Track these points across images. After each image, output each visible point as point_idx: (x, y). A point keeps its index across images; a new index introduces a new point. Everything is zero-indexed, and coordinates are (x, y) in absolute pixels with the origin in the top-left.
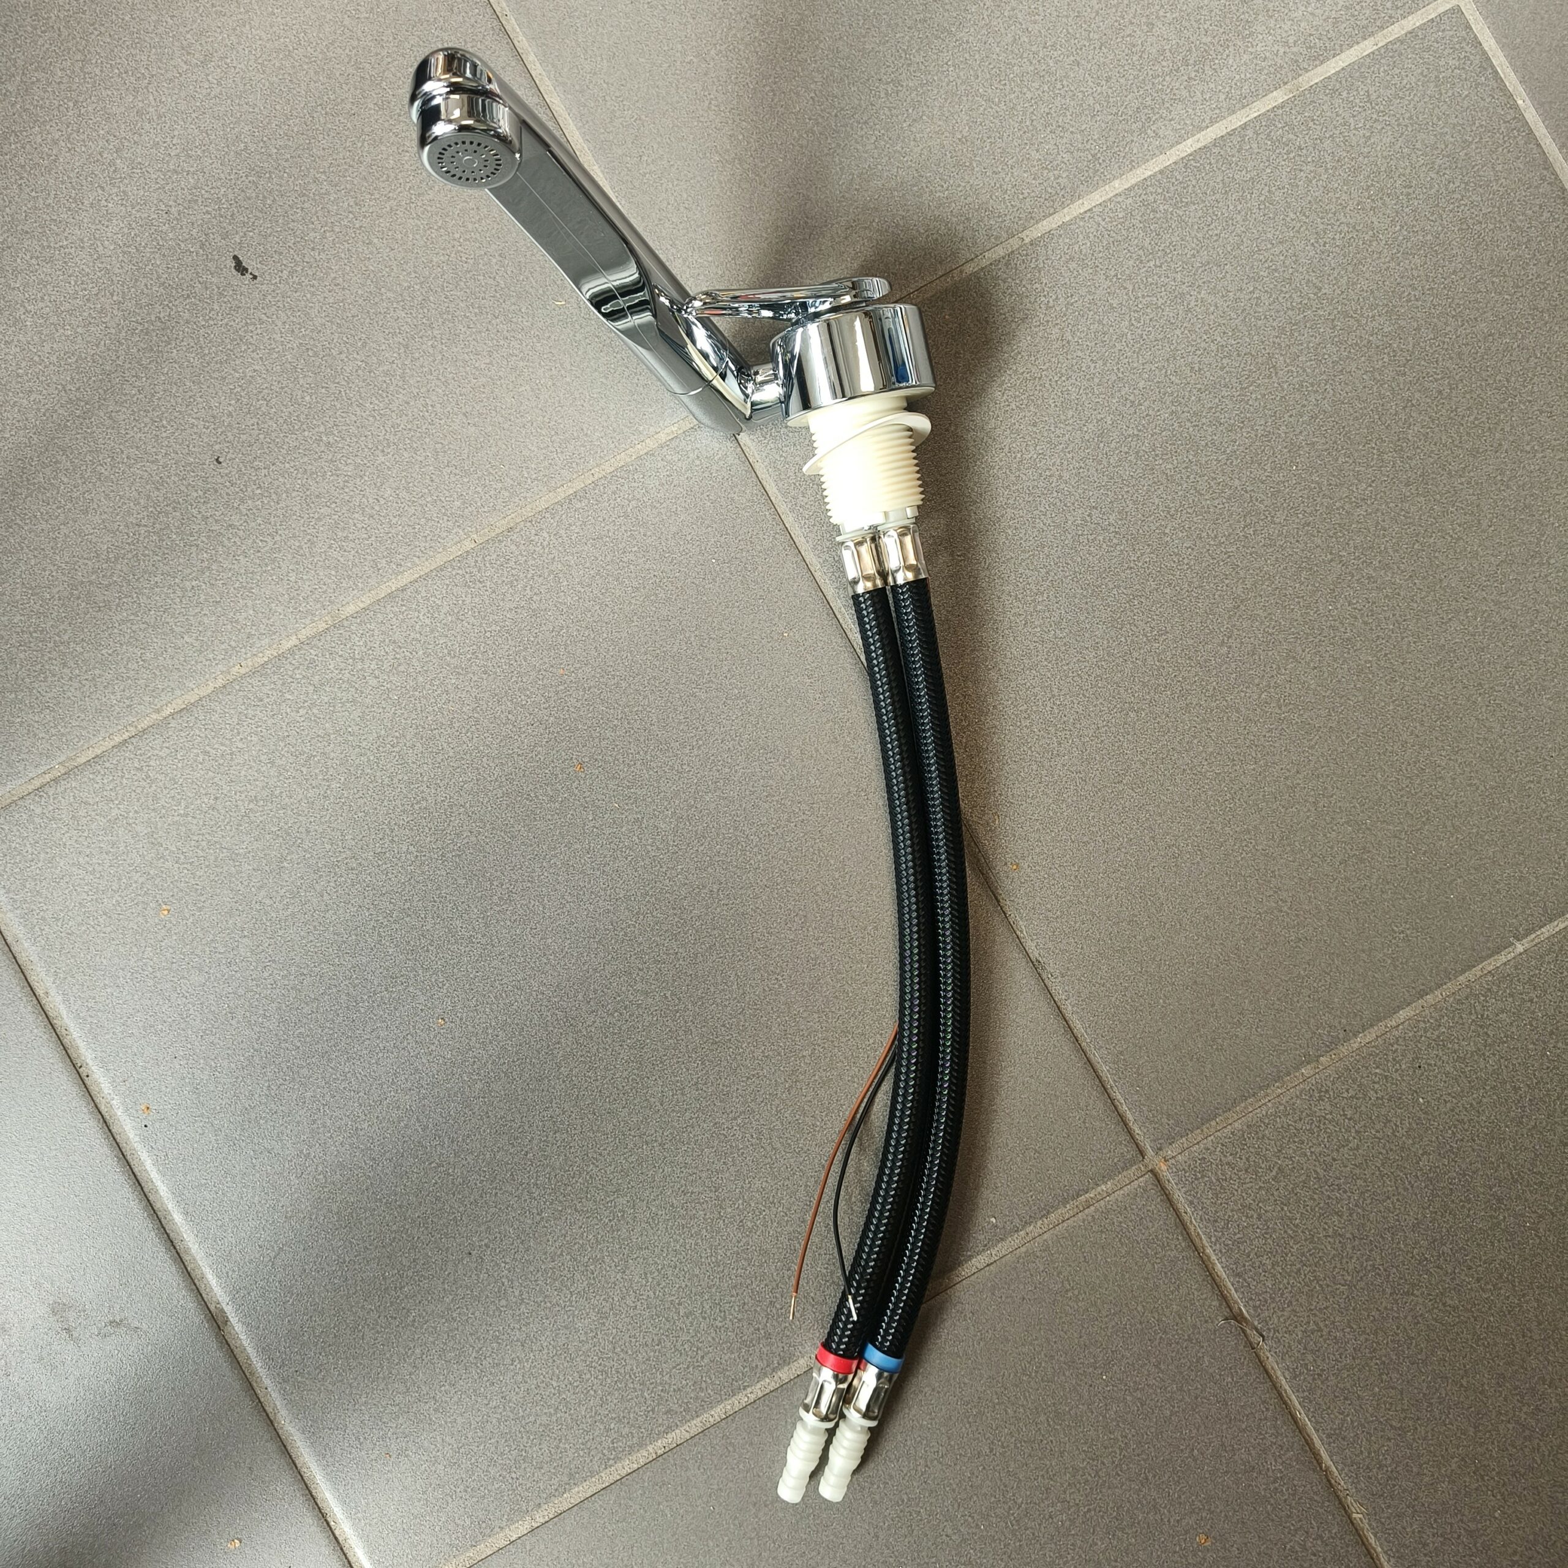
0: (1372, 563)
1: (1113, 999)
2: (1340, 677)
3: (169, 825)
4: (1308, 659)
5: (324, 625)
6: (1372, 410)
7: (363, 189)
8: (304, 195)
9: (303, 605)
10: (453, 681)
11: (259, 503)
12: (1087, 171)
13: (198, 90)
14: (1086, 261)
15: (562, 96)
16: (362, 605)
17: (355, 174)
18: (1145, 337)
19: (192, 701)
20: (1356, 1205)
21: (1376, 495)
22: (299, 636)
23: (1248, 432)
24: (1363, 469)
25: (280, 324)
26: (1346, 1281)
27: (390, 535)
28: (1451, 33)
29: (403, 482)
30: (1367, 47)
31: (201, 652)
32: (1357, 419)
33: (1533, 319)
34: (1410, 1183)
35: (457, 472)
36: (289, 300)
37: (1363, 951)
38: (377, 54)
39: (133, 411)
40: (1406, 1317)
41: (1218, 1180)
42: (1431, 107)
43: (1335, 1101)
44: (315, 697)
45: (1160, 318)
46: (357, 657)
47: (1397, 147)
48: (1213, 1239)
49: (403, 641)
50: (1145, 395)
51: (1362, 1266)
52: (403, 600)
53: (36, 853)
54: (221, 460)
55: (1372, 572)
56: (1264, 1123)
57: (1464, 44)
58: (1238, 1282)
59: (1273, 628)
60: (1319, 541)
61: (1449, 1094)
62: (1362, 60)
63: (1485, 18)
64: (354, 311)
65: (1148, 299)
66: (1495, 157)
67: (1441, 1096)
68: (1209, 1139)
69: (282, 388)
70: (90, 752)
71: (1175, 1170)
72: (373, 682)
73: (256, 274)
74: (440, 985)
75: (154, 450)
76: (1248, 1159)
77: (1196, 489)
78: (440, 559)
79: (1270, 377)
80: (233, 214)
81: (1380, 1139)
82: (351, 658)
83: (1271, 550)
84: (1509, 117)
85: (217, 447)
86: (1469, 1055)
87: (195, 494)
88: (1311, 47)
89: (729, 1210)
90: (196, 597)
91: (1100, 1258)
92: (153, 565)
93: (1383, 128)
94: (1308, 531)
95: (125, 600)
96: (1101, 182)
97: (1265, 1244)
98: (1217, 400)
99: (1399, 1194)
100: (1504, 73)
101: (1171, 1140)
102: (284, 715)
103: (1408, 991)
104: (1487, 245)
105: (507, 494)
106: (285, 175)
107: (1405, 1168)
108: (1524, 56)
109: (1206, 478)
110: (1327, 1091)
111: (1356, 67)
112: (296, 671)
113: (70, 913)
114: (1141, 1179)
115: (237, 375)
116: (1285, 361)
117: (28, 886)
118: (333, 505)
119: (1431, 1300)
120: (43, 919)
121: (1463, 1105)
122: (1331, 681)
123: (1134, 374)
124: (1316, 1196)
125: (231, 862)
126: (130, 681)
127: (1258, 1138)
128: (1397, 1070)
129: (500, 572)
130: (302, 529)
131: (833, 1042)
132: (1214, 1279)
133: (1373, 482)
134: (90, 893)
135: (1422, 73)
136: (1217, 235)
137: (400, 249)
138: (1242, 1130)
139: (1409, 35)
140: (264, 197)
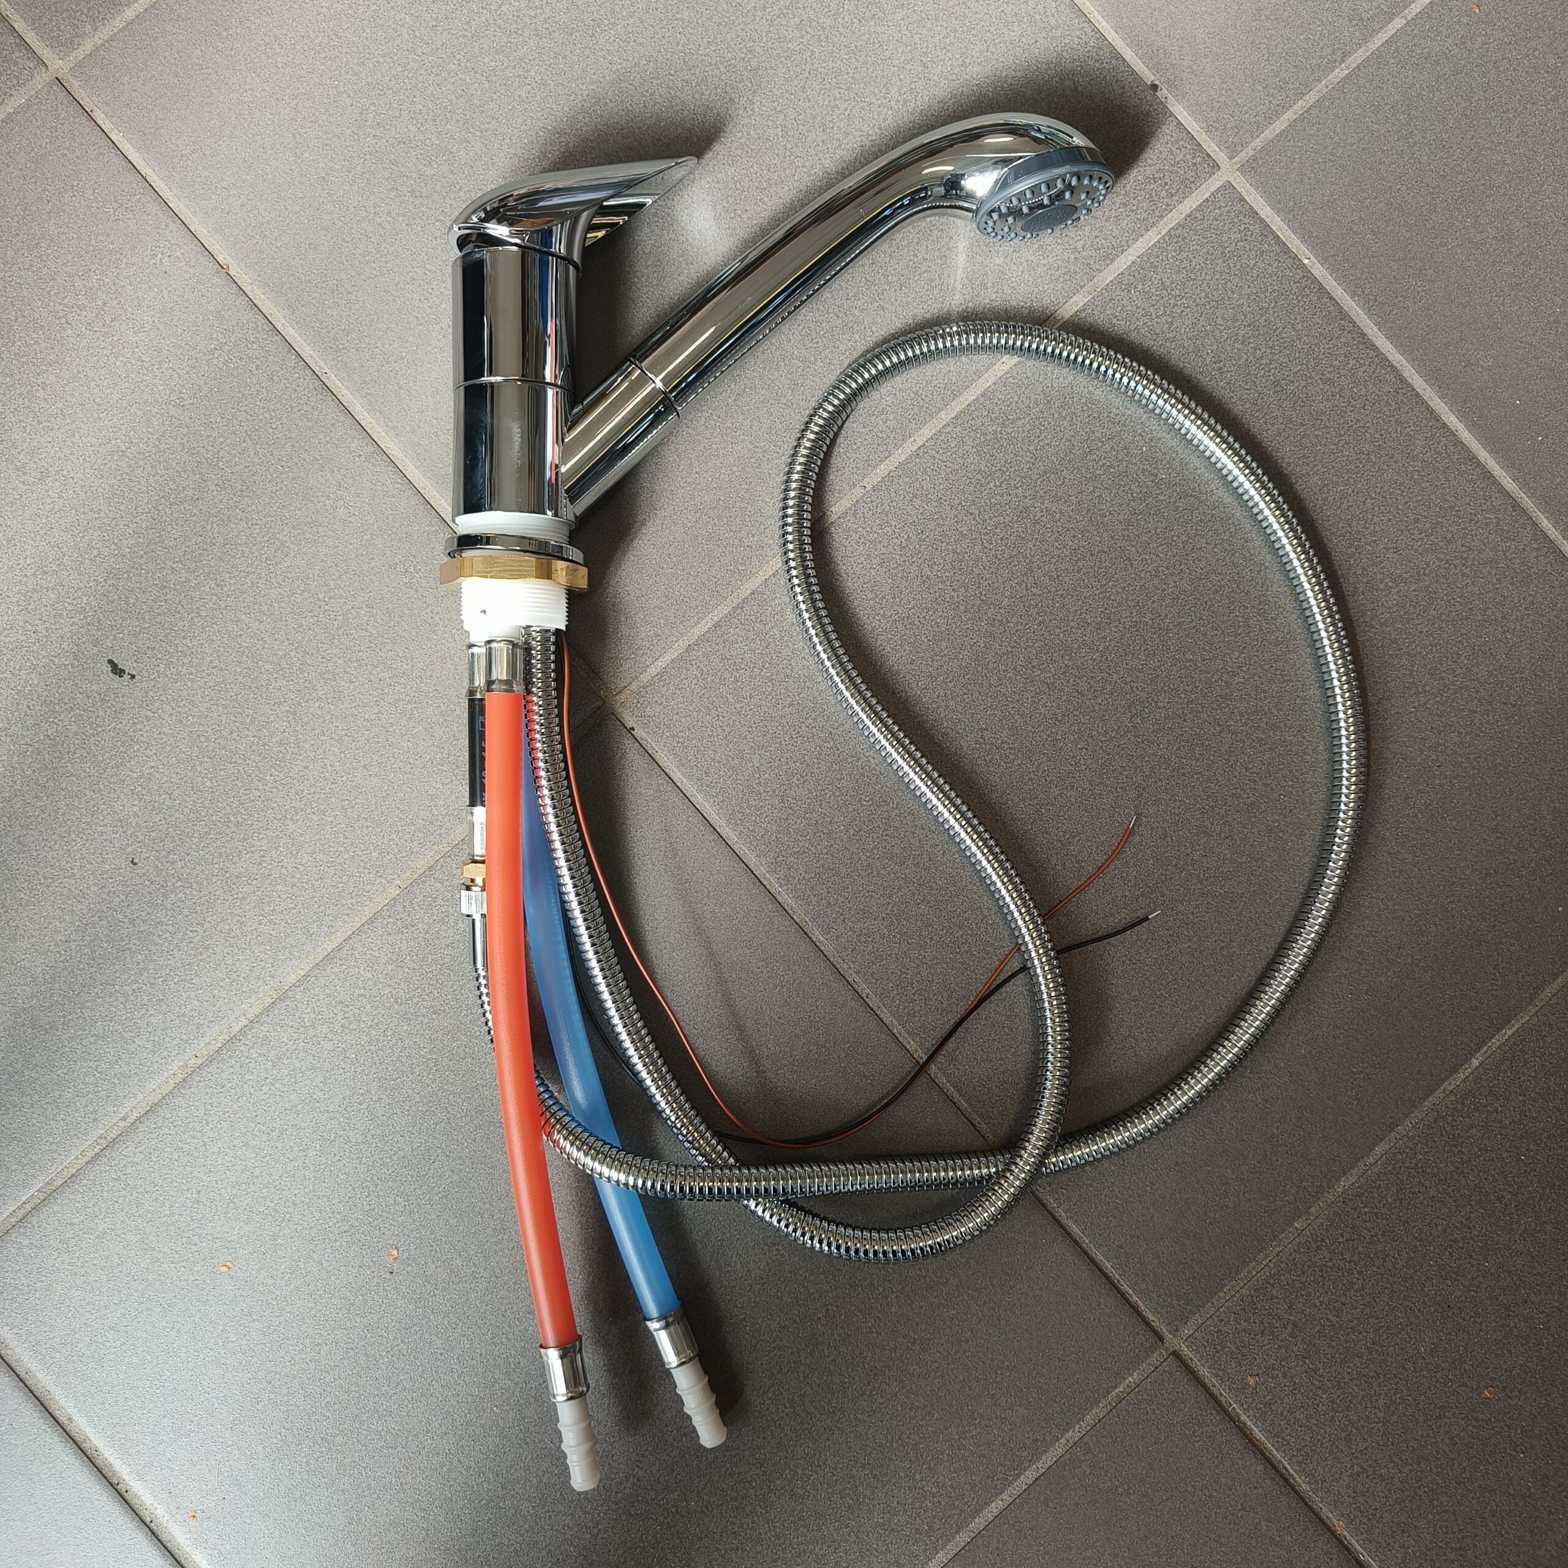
0: (1259, 726)
1: (1103, 1197)
2: (1251, 841)
3: (158, 1227)
4: (1218, 830)
5: (269, 999)
6: (1229, 580)
7: (221, 569)
8: (165, 587)
9: (245, 985)
10: (405, 1028)
11: (181, 895)
12: (912, 409)
13: (41, 507)
14: (929, 496)
15: (395, 440)
16: (302, 973)
17: (210, 557)
18: (999, 556)
19: (156, 1101)
20: (1373, 1343)
21: (1249, 661)
22: (248, 1016)
23: (1116, 626)
24: (1233, 638)
25: (166, 717)
26: (1379, 1418)
27: (316, 899)
28: (1227, 209)
29: (318, 845)
30: (1152, 237)
31: (155, 1052)
32: (1216, 591)
33: (1361, 463)
34: (1419, 1310)
35: (369, 824)
36: (170, 691)
37: (1329, 1098)
38: (208, 437)
39: (40, 831)
40: (1443, 1440)
41: (1237, 1348)
42: (1223, 282)
43: (1333, 1248)
44: (275, 1072)
45: (1011, 535)
46: (307, 1024)
47: (1200, 326)
48: (1245, 1406)
49: (349, 999)
50: (1011, 611)
51: (1391, 1400)
52: (341, 960)
53: (32, 1284)
54: (135, 861)
55: (1261, 735)
56: (1270, 1284)
57: (1241, 217)
58: (1278, 1442)
59: (1179, 808)
60: (1205, 716)
61: (1438, 1217)
62: (1149, 251)
63: (1256, 189)
64: (236, 689)
65: (995, 519)
66: (1293, 318)
67: (1432, 1220)
68: (1221, 1310)
69: (182, 779)
70: (65, 1173)
71: (1194, 1348)
72: (328, 1046)
73: (134, 673)
74: (454, 1326)
75: (69, 865)
76: (1261, 1322)
77: (1077, 691)
78: (368, 912)
79: (1126, 569)
80: (100, 620)
81: (1382, 1275)
82: (302, 1026)
83: (1161, 734)
84: (1298, 277)
85: (130, 849)
86: (1449, 1176)
87: (118, 900)
88: (1099, 249)
89: (778, 1482)
90: (139, 1000)
91: (1141, 1449)
92: (90, 977)
93: (1183, 311)
94: (1192, 708)
95: (70, 1017)
96: (927, 417)
97: (1295, 1400)
98: (1080, 602)
99: (1411, 1323)
100: (1285, 236)
101: (1185, 1320)
102: (248, 1095)
103: (1379, 1128)
104: (1303, 402)
105: (421, 835)
106: (143, 571)
107: (1412, 1297)
108: (1299, 217)
109: (1085, 678)
110: (1323, 1240)
111: (1145, 259)
112: (252, 1051)
113: (77, 1336)
114: (1165, 1364)
115: (135, 775)
116: (1137, 551)
117: (30, 1318)
118: (255, 882)
119: (1463, 1419)
120: (53, 1348)
121: (1453, 1224)
122: (1245, 847)
123: (996, 594)
124: (1334, 1344)
125: (226, 1250)
126: (90, 1096)
127: (1267, 1300)
128: (1384, 1206)
129: (430, 912)
130: (229, 911)
131: (844, 1298)
132: (1254, 1445)
133: (1244, 648)
134: (93, 1312)
135: (1208, 252)
136: (1048, 444)
137: (269, 620)
138: (1250, 1295)
139: (1188, 219)
140: (127, 597)
